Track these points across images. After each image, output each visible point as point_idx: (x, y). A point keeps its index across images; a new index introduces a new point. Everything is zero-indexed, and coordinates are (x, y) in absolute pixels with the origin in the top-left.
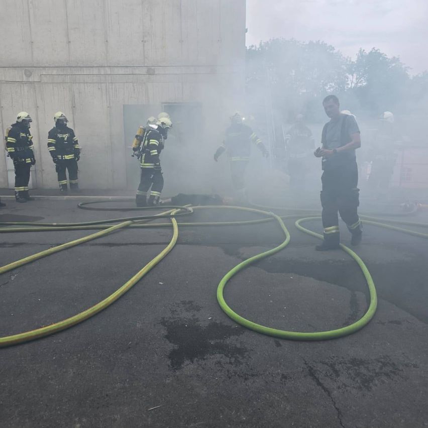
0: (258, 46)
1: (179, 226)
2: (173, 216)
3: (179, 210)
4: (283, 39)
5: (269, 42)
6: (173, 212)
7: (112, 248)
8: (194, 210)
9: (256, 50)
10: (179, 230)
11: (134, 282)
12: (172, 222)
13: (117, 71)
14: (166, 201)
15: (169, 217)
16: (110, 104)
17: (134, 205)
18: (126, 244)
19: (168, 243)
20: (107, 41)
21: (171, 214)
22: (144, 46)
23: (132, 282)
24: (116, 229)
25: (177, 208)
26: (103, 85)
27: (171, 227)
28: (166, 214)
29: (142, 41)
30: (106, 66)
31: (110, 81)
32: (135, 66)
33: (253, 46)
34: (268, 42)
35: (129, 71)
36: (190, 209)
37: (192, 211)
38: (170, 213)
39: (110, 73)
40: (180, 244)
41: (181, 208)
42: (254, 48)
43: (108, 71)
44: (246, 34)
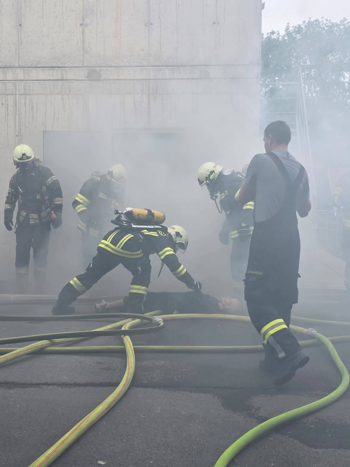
0: (283, 33)
1: (136, 351)
2: (126, 333)
3: (137, 321)
4: (327, 20)
5: (303, 26)
6: (127, 324)
7: (12, 391)
8: (165, 321)
9: (278, 38)
10: (137, 359)
11: (52, 458)
12: (123, 344)
13: (34, 74)
14: (114, 303)
15: (118, 333)
16: (20, 130)
17: (47, 311)
18: (38, 385)
19: (117, 385)
20: (20, 25)
21: (123, 329)
22: (83, 33)
23: (47, 458)
24: (21, 356)
25: (134, 318)
26: (11, 99)
27: (123, 353)
28: (114, 328)
29: (81, 24)
30: (17, 65)
31: (22, 92)
32: (66, 65)
33: (273, 33)
34: (300, 26)
35: (56, 74)
36: (159, 319)
37: (162, 324)
38: (121, 326)
39: (22, 78)
40: (138, 386)
41: (142, 318)
42: (274, 36)
43: (20, 74)
44: (262, 11)
